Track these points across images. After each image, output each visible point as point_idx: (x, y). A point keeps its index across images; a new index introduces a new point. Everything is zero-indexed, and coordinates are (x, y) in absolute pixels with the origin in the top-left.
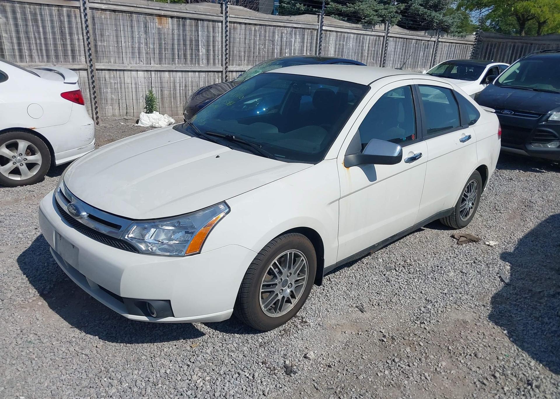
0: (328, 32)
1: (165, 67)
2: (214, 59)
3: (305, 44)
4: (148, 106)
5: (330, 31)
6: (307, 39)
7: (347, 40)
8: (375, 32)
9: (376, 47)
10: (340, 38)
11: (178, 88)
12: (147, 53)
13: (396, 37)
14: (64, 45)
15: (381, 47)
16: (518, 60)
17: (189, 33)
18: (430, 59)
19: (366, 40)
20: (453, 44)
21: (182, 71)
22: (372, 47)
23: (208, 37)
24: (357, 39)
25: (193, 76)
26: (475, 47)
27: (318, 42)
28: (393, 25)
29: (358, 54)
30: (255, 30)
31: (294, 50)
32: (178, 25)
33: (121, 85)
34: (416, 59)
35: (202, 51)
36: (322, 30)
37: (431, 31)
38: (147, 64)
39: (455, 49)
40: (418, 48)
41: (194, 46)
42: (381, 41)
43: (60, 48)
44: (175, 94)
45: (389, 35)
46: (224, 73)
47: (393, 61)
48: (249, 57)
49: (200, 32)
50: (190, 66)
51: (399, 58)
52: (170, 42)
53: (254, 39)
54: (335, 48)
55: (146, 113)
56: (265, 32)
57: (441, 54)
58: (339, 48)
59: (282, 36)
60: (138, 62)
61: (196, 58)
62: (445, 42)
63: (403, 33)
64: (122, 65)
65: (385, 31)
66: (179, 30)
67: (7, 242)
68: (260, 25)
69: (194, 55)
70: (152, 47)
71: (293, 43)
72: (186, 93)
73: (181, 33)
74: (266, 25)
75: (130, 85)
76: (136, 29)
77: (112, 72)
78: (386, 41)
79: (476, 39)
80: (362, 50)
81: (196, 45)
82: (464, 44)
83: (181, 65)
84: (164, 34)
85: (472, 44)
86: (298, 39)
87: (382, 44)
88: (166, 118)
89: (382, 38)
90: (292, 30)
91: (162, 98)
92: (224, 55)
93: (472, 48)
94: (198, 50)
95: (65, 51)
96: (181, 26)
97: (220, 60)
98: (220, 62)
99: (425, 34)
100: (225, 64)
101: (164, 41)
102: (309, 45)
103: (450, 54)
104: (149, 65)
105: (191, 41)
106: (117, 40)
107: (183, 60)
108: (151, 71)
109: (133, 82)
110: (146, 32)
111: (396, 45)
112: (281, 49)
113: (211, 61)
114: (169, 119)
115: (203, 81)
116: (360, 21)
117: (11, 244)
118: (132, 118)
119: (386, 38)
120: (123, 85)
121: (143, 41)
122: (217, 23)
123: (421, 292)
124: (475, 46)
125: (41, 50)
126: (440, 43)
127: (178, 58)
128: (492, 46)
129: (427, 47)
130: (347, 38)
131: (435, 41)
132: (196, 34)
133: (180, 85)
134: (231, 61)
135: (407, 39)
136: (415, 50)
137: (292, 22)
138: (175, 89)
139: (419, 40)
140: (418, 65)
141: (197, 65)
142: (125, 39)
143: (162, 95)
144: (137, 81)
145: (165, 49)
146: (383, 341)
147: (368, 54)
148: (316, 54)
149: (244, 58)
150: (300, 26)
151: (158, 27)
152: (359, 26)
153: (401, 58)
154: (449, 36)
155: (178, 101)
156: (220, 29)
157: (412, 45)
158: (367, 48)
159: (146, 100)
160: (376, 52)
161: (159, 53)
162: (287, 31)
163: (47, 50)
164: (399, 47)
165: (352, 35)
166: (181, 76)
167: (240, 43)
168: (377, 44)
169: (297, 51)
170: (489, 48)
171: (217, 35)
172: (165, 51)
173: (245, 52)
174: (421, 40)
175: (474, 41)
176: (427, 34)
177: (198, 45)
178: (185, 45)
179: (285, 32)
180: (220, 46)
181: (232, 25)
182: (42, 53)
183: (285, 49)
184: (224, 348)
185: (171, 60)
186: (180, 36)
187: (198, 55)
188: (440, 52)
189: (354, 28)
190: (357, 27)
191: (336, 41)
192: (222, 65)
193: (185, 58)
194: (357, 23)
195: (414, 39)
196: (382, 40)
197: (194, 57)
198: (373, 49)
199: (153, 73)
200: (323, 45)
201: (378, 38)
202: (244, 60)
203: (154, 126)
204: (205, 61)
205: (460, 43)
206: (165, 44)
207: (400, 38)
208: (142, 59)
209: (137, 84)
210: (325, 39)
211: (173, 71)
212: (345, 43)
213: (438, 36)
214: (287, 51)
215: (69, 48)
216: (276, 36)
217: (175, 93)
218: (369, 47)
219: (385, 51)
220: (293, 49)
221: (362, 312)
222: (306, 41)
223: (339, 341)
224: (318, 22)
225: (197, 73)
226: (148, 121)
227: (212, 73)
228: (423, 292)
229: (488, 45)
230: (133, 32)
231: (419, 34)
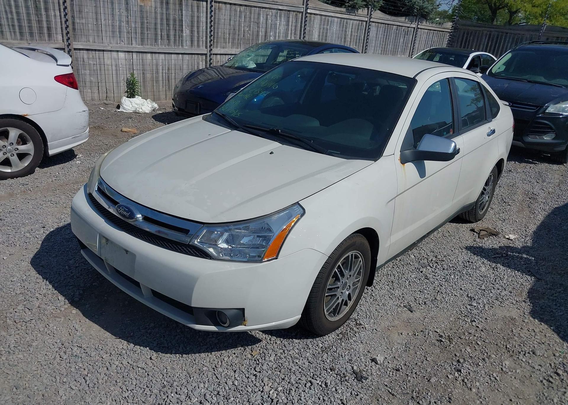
0: (313, 16)
1: (147, 48)
2: (198, 41)
3: (290, 27)
4: (129, 90)
5: (315, 14)
6: (292, 22)
7: (330, 24)
8: (358, 17)
9: (359, 32)
10: (324, 21)
11: (161, 71)
12: (128, 33)
13: (378, 23)
14: (39, 22)
15: (364, 32)
16: (510, 51)
17: (172, 11)
18: (410, 46)
19: (349, 24)
20: (431, 31)
21: (165, 53)
22: (355, 33)
23: (192, 17)
24: (340, 23)
25: (176, 59)
26: (451, 35)
27: (303, 26)
28: (375, 10)
29: (341, 39)
30: (240, 11)
31: (279, 33)
32: (161, 2)
33: (100, 67)
34: (397, 45)
35: (186, 32)
36: (307, 13)
37: (411, 17)
38: (128, 44)
39: (433, 36)
40: (399, 34)
41: (177, 27)
42: (363, 26)
43: (35, 24)
44: (157, 78)
45: (371, 20)
46: (208, 56)
47: (375, 47)
48: (234, 39)
49: (184, 12)
50: (174, 47)
51: (380, 44)
52: (153, 21)
53: (239, 21)
54: (319, 32)
55: (128, 97)
56: (251, 13)
57: (420, 41)
58: (323, 33)
59: (267, 18)
60: (119, 42)
61: (179, 39)
62: (424, 29)
63: (385, 18)
64: (102, 45)
65: (367, 16)
66: (162, 8)
67: (15, 243)
68: (246, 6)
69: (177, 36)
70: (133, 25)
71: (278, 26)
72: (168, 77)
73: (164, 12)
74: (251, 6)
75: (110, 67)
76: (116, 6)
77: (90, 52)
78: (368, 27)
79: (453, 27)
80: (345, 35)
81: (179, 25)
82: (441, 31)
83: (164, 47)
84: (147, 12)
85: (448, 32)
86: (283, 22)
87: (364, 29)
88: (149, 103)
89: (365, 23)
90: (278, 12)
91: (144, 82)
92: (208, 37)
93: (449, 36)
94: (182, 30)
95: (40, 28)
96: (164, 4)
97: (204, 42)
98: (204, 44)
99: (405, 20)
100: (210, 46)
101: (147, 20)
102: (293, 28)
103: (428, 41)
104: (131, 46)
105: (175, 20)
106: (96, 17)
107: (166, 41)
108: (132, 52)
109: (114, 63)
110: (127, 10)
111: (377, 31)
112: (266, 32)
113: (196, 43)
114: (153, 104)
115: (186, 64)
116: (344, 4)
117: (19, 245)
118: (112, 102)
119: (368, 23)
120: (103, 66)
121: (124, 19)
122: (201, 2)
123: (461, 289)
124: (451, 34)
125: (13, 26)
126: (419, 30)
127: (161, 39)
128: (468, 34)
129: (407, 33)
130: (331, 22)
131: (414, 28)
132: (180, 13)
133: (163, 67)
134: (215, 44)
135: (388, 24)
136: (396, 36)
137: (278, 3)
138: (157, 72)
139: (400, 26)
140: (398, 52)
141: (180, 46)
142: (105, 16)
143: (144, 78)
144: (117, 62)
145: (147, 28)
146: (441, 341)
147: (351, 39)
148: (300, 38)
149: (229, 40)
150: (285, 8)
151: (140, 4)
152: (343, 10)
153: (382, 45)
154: (428, 22)
155: (161, 85)
156: (205, 9)
157: (393, 31)
158: (350, 33)
159: (127, 84)
160: (358, 37)
161: (142, 33)
162: (272, 13)
163: (20, 27)
164: (381, 32)
165: (336, 19)
166: (164, 58)
167: (224, 24)
168: (359, 28)
169: (282, 34)
170: (465, 36)
171: (202, 15)
172: (147, 30)
173: (229, 34)
174: (402, 26)
175: (451, 28)
176: (407, 20)
177: (182, 26)
178: (168, 25)
179: (271, 14)
180: (204, 28)
181: (217, 4)
182: (14, 29)
183: (270, 32)
184: (286, 355)
185: (154, 41)
186: (163, 15)
187: (182, 36)
188: (419, 39)
189: (338, 12)
190: (341, 11)
191: (320, 25)
192: (206, 47)
193: (169, 39)
194: (341, 7)
195: (395, 25)
196: (365, 25)
197: (177, 38)
198: (356, 34)
199: (135, 55)
200: (308, 28)
201: (360, 22)
202: (229, 42)
203: (138, 112)
204: (189, 43)
205: (438, 31)
206: (147, 23)
207: (381, 23)
208: (122, 39)
209: (118, 66)
210: (310, 23)
211: (155, 53)
212: (328, 27)
213: (418, 23)
214: (271, 34)
215: (45, 25)
216: (261, 18)
217: (158, 76)
218: (352, 32)
219: (367, 37)
220: (277, 32)
221: (412, 312)
222: (290, 23)
223: (399, 343)
224: (303, 5)
225: (180, 55)
226: (131, 106)
227: (196, 56)
228: (463, 289)
229: (464, 33)
230: (113, 9)
231: (400, 20)
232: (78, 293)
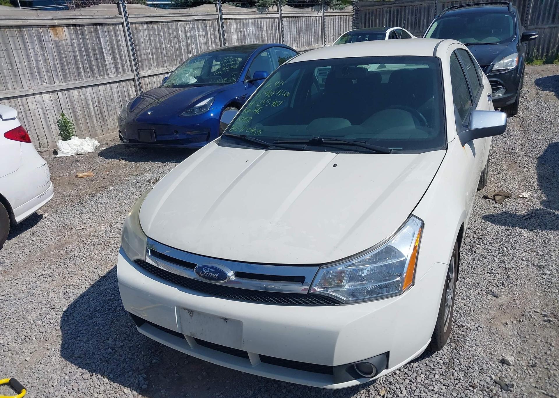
0: (228, 21)
1: (72, 84)
2: (123, 67)
3: (209, 36)
4: (62, 133)
5: (229, 19)
6: (210, 31)
7: (246, 26)
8: (270, 15)
9: (273, 29)
10: (240, 25)
11: (91, 105)
12: (48, 71)
13: (289, 17)
15: (278, 29)
16: (435, 20)
17: (89, 41)
18: (321, 34)
19: (263, 23)
20: (336, 17)
21: (91, 86)
23: (111, 42)
24: (255, 24)
25: (104, 89)
26: (354, 18)
27: (221, 33)
28: (284, 5)
29: (259, 39)
30: (158, 29)
31: (200, 44)
32: (76, 33)
33: (26, 114)
34: (309, 36)
35: (109, 60)
36: (222, 19)
37: (316, 7)
38: (51, 83)
39: (339, 21)
40: (309, 25)
41: (98, 56)
42: (276, 23)
44: (89, 113)
45: (282, 15)
46: (137, 80)
47: (291, 41)
48: (157, 58)
49: (101, 39)
50: (99, 78)
51: (295, 37)
52: (72, 55)
53: (159, 39)
54: (238, 36)
55: (62, 140)
56: (168, 29)
57: (328, 28)
58: (241, 36)
59: (185, 31)
60: (40, 84)
61: (103, 69)
62: (330, 16)
63: (294, 12)
64: (23, 90)
65: (278, 12)
66: (78, 39)
67: (29, 337)
68: (162, 22)
69: (101, 66)
70: (51, 63)
71: (197, 37)
72: (100, 110)
73: (81, 42)
74: (168, 22)
75: (36, 112)
76: (29, 45)
77: (12, 100)
78: (281, 22)
79: (354, 10)
80: (262, 34)
81: (100, 54)
82: (345, 15)
83: (89, 79)
84: (63, 46)
85: (351, 15)
86: (202, 33)
87: (277, 25)
88: (88, 141)
89: (277, 19)
90: (194, 23)
91: (76, 120)
92: (132, 61)
93: (352, 19)
94: (104, 59)
96: (79, 34)
97: (129, 67)
98: (130, 69)
99: (312, 10)
100: (136, 70)
101: (65, 54)
102: (212, 36)
103: (336, 26)
104: (54, 85)
105: (94, 50)
106: (10, 61)
107: (90, 73)
108: (57, 91)
109: (39, 107)
110: (42, 48)
111: (290, 25)
112: (187, 45)
113: (121, 69)
114: (93, 142)
115: (116, 93)
116: (254, 5)
117: (35, 338)
118: (47, 149)
119: (280, 19)
120: (28, 112)
121: (40, 58)
122: (117, 26)
123: (522, 260)
124: (354, 16)
126: (326, 17)
127: (84, 72)
128: (370, 14)
129: (316, 23)
130: (246, 24)
131: (321, 16)
132: (98, 41)
133: (92, 101)
134: (140, 66)
135: (298, 17)
136: (307, 27)
137: (193, 14)
138: (88, 108)
139: (308, 17)
140: (311, 42)
141: (106, 76)
142: (19, 59)
143: (75, 116)
144: (43, 105)
145: (67, 63)
146: (550, 321)
147: (267, 37)
148: (221, 45)
149: (153, 60)
150: (200, 18)
151: (54, 39)
152: (255, 10)
153: (297, 37)
154: (332, 9)
155: (95, 119)
156: (122, 32)
157: (303, 22)
158: (265, 31)
159: (59, 126)
160: (274, 34)
161: (62, 69)
162: (189, 25)
164: (293, 26)
165: (250, 21)
166: (92, 92)
167: (145, 45)
168: (273, 26)
169: (203, 45)
170: (367, 16)
171: (120, 39)
172: (68, 65)
173: (152, 54)
174: (310, 17)
175: (352, 11)
176: (313, 10)
177: (103, 54)
178: (88, 55)
179: (188, 26)
180: (126, 52)
181: (134, 25)
183: (191, 45)
185: (77, 75)
186: (81, 46)
187: (105, 65)
188: (327, 26)
189: (251, 13)
190: (253, 12)
191: (237, 29)
192: (132, 72)
193: (92, 70)
194: (251, 8)
195: (304, 17)
196: (277, 22)
197: (101, 68)
198: (271, 32)
199: (60, 93)
200: (226, 34)
201: (273, 19)
202: (154, 63)
203: (80, 153)
204: (113, 71)
205: (342, 15)
206: (66, 57)
207: (292, 17)
208: (43, 79)
209: (45, 109)
210: (227, 28)
211: (81, 87)
212: (245, 30)
213: (324, 11)
214: (193, 46)
216: (180, 32)
217: (90, 112)
218: (267, 30)
219: (282, 32)
220: (198, 43)
221: (497, 297)
222: (209, 33)
223: (512, 335)
224: (217, 12)
225: (108, 85)
226: (70, 149)
227: (124, 83)
228: (524, 259)
229: (366, 14)
230: (26, 49)
231: (307, 11)
232: (141, 379)
